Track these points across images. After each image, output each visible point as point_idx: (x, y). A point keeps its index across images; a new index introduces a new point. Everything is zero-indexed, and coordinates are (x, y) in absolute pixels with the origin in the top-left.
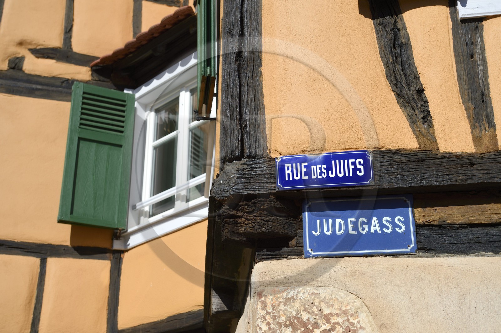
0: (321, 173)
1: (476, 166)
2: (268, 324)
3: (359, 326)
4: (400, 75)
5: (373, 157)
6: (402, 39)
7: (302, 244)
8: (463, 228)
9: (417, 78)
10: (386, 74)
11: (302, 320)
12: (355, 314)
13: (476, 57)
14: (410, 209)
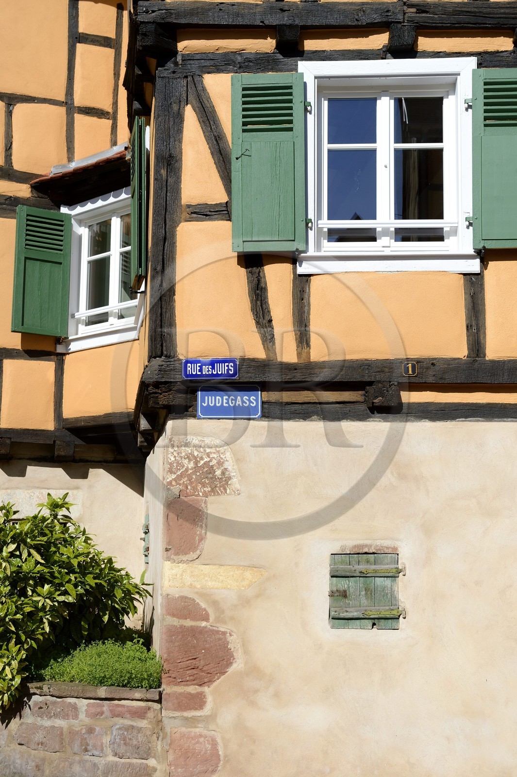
0: (208, 371)
1: (297, 370)
2: (175, 457)
3: (225, 459)
4: (259, 308)
5: (239, 362)
6: (263, 285)
7: (196, 410)
8: (289, 404)
9: (269, 312)
10: (251, 307)
11: (194, 455)
12: (224, 453)
13: (305, 301)
14: (260, 392)
